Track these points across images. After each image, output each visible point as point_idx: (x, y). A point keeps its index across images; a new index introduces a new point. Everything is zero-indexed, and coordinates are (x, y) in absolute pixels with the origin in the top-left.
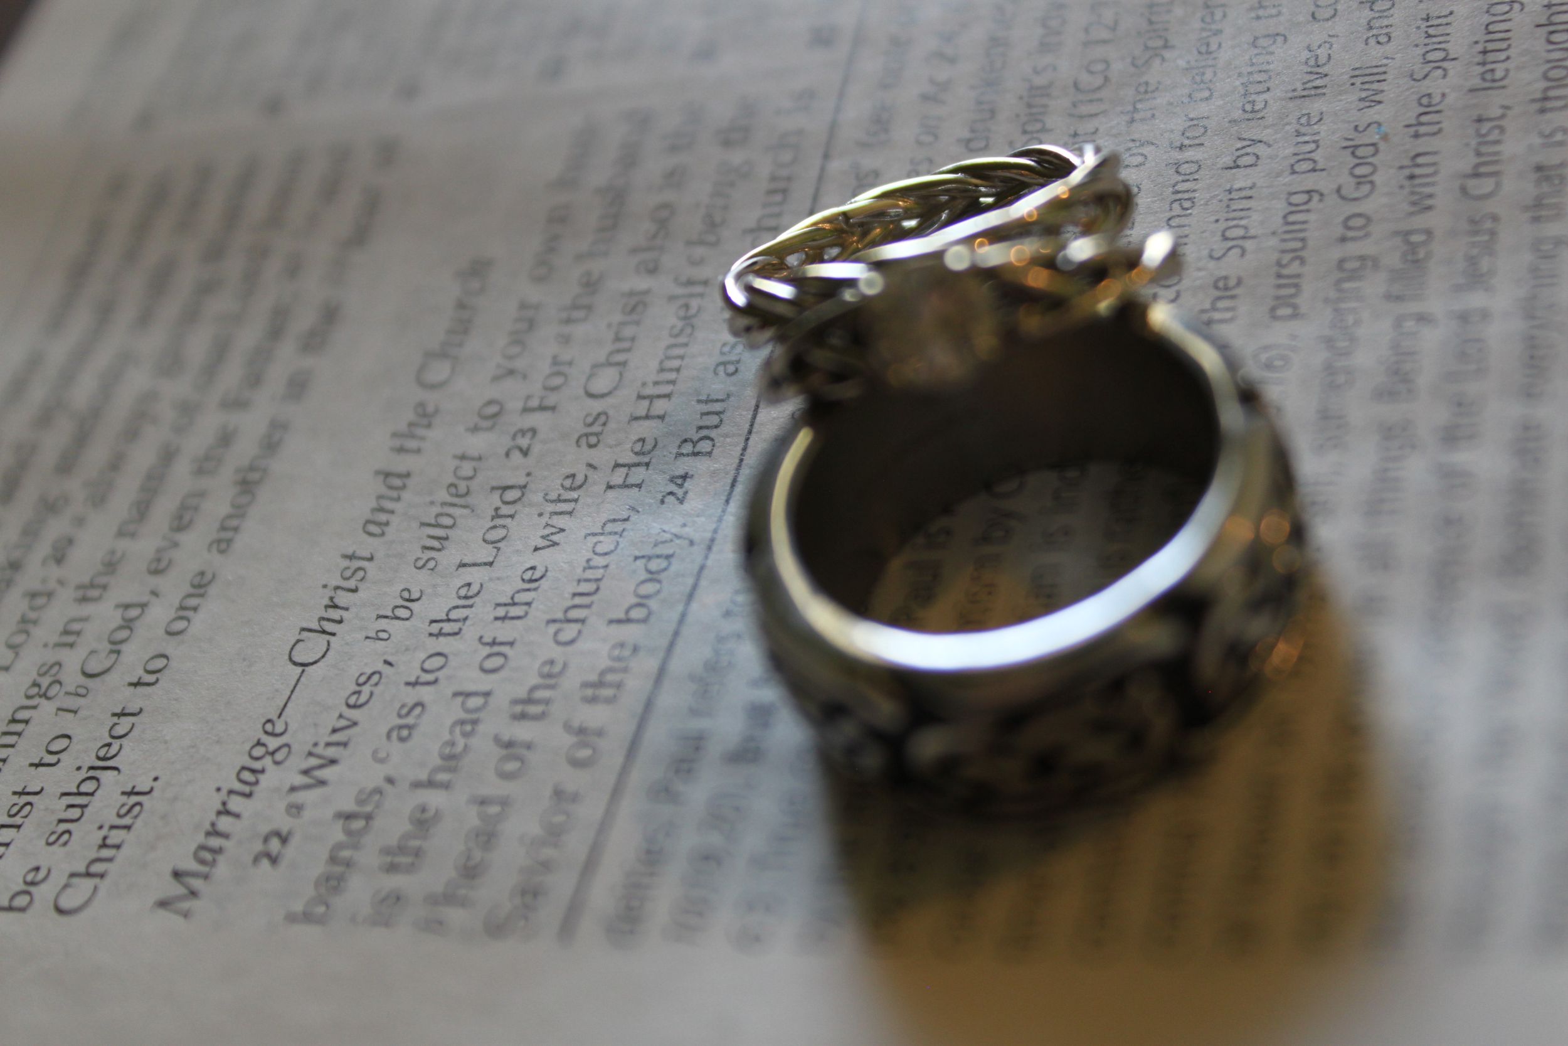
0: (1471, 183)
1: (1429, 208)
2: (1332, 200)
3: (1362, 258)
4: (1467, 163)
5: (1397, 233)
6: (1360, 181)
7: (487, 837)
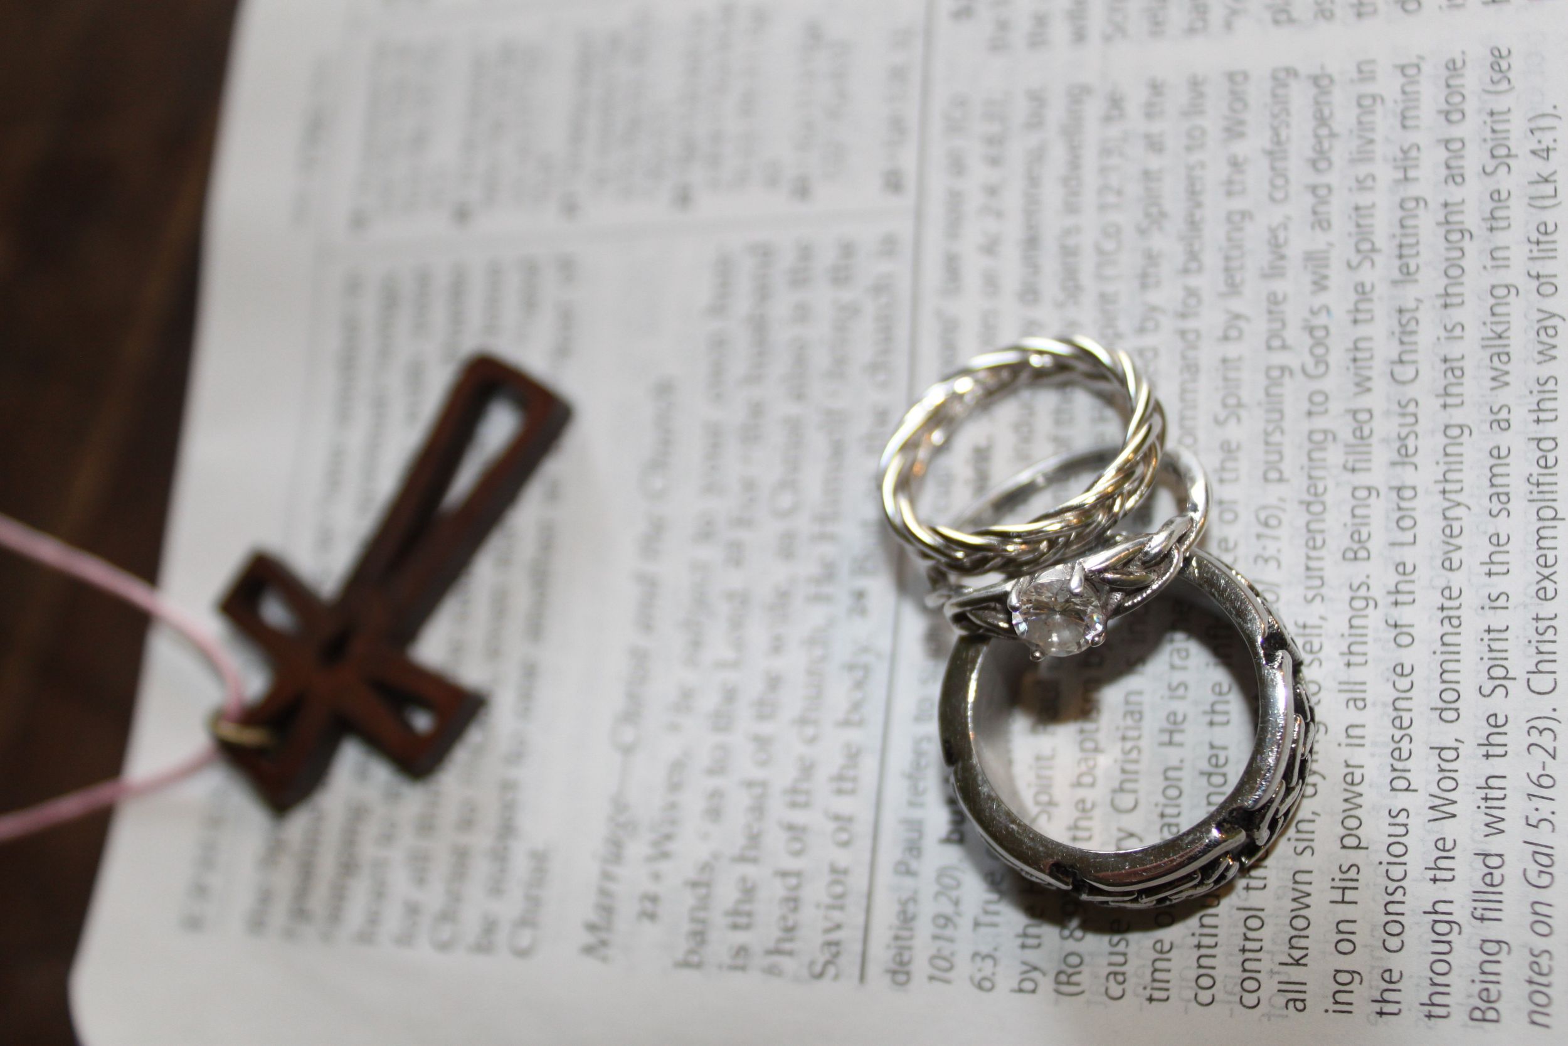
0: (1398, 369)
1: (1369, 390)
2: (1299, 376)
3: (1325, 432)
4: (1394, 351)
5: (1348, 411)
6: (1319, 361)
7: (793, 902)
